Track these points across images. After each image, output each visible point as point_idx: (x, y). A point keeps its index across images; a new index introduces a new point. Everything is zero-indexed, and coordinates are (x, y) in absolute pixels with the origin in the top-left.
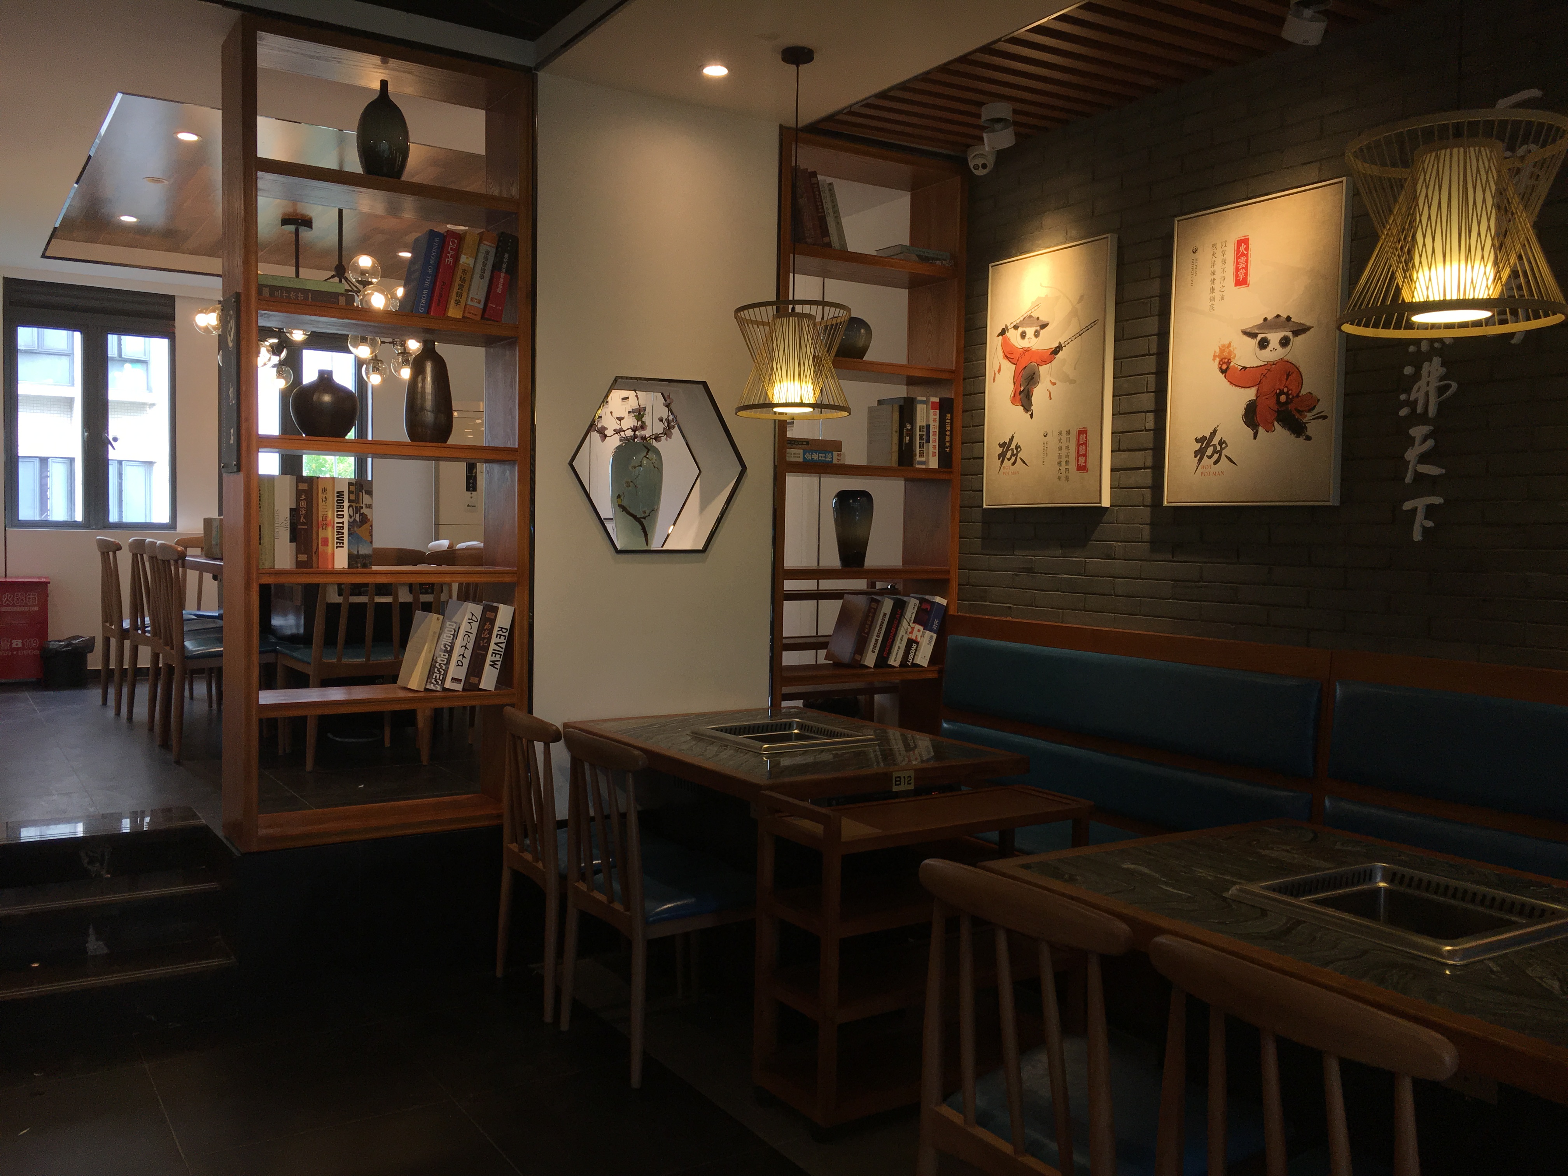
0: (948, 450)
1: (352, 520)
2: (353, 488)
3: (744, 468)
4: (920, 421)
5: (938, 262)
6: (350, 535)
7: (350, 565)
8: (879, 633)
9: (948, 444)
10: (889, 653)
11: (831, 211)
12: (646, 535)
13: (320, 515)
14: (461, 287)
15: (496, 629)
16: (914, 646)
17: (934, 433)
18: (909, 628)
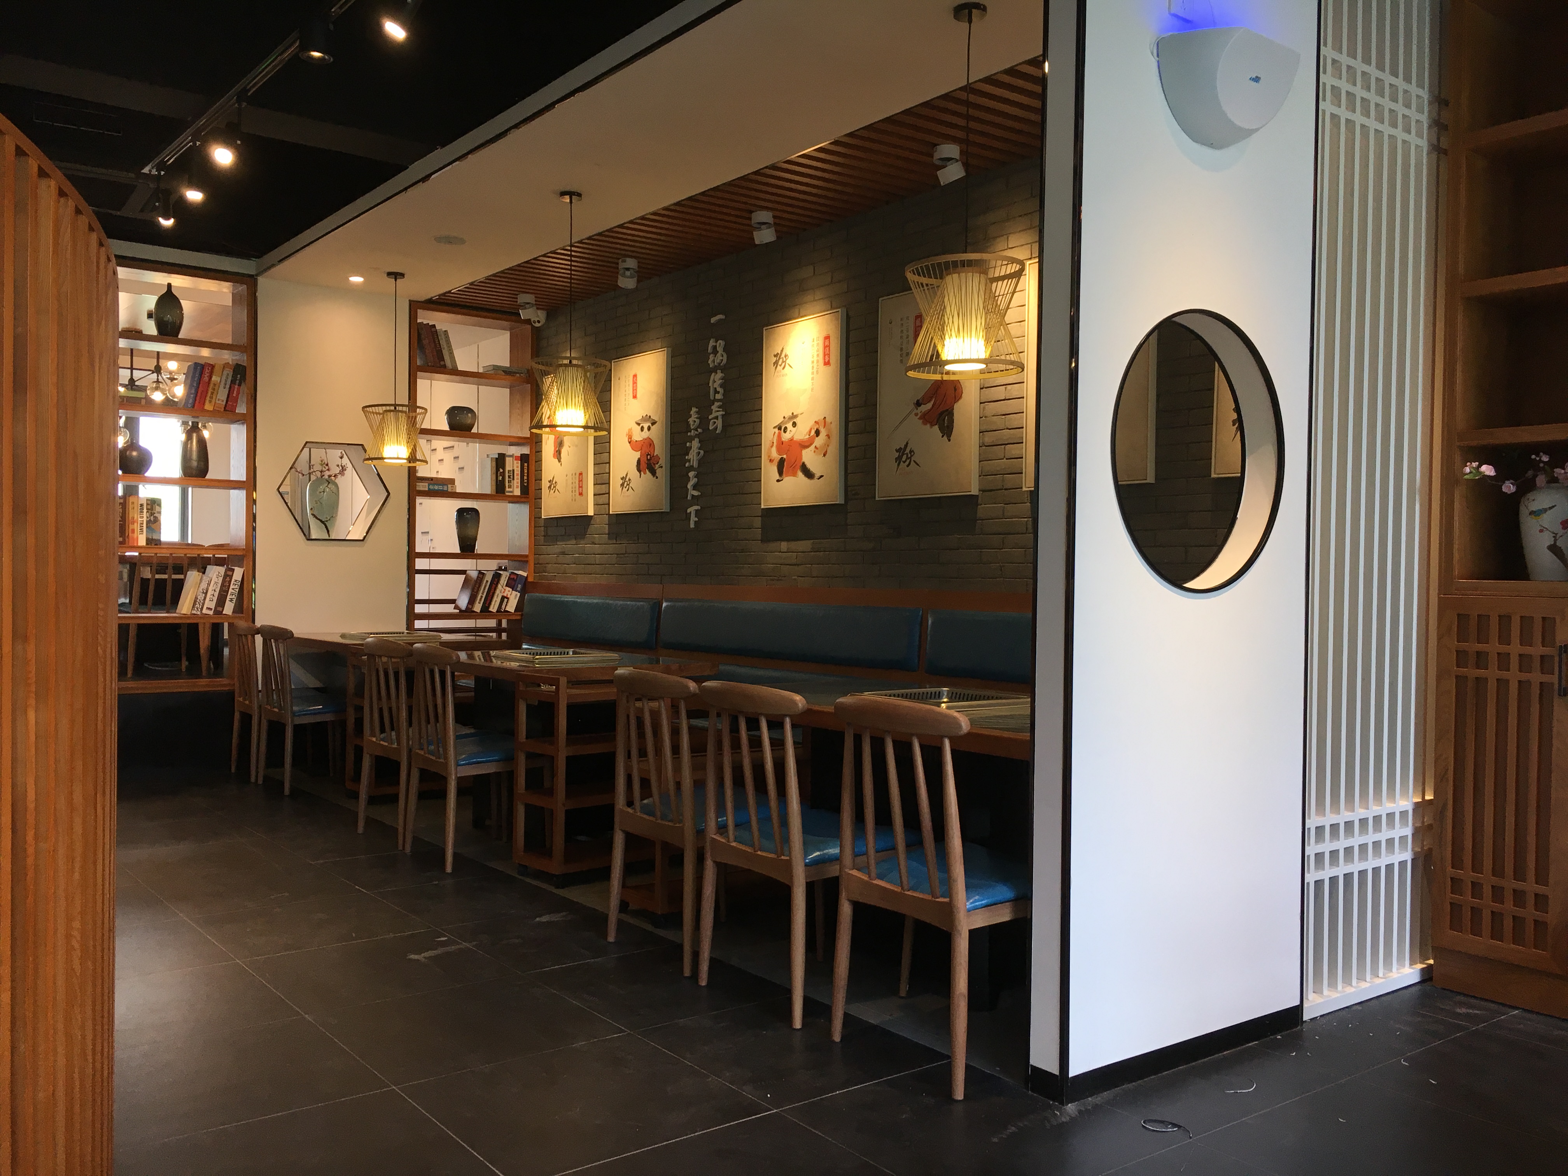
0: (526, 484)
1: (148, 520)
2: (149, 502)
3: (389, 494)
4: (508, 467)
5: (518, 375)
6: (147, 527)
7: (147, 544)
8: (483, 592)
9: (526, 481)
10: (490, 604)
11: (445, 346)
12: (328, 531)
13: (130, 516)
14: (212, 393)
15: (233, 580)
16: (506, 600)
17: (517, 474)
18: (503, 589)
